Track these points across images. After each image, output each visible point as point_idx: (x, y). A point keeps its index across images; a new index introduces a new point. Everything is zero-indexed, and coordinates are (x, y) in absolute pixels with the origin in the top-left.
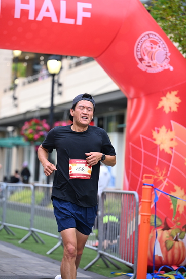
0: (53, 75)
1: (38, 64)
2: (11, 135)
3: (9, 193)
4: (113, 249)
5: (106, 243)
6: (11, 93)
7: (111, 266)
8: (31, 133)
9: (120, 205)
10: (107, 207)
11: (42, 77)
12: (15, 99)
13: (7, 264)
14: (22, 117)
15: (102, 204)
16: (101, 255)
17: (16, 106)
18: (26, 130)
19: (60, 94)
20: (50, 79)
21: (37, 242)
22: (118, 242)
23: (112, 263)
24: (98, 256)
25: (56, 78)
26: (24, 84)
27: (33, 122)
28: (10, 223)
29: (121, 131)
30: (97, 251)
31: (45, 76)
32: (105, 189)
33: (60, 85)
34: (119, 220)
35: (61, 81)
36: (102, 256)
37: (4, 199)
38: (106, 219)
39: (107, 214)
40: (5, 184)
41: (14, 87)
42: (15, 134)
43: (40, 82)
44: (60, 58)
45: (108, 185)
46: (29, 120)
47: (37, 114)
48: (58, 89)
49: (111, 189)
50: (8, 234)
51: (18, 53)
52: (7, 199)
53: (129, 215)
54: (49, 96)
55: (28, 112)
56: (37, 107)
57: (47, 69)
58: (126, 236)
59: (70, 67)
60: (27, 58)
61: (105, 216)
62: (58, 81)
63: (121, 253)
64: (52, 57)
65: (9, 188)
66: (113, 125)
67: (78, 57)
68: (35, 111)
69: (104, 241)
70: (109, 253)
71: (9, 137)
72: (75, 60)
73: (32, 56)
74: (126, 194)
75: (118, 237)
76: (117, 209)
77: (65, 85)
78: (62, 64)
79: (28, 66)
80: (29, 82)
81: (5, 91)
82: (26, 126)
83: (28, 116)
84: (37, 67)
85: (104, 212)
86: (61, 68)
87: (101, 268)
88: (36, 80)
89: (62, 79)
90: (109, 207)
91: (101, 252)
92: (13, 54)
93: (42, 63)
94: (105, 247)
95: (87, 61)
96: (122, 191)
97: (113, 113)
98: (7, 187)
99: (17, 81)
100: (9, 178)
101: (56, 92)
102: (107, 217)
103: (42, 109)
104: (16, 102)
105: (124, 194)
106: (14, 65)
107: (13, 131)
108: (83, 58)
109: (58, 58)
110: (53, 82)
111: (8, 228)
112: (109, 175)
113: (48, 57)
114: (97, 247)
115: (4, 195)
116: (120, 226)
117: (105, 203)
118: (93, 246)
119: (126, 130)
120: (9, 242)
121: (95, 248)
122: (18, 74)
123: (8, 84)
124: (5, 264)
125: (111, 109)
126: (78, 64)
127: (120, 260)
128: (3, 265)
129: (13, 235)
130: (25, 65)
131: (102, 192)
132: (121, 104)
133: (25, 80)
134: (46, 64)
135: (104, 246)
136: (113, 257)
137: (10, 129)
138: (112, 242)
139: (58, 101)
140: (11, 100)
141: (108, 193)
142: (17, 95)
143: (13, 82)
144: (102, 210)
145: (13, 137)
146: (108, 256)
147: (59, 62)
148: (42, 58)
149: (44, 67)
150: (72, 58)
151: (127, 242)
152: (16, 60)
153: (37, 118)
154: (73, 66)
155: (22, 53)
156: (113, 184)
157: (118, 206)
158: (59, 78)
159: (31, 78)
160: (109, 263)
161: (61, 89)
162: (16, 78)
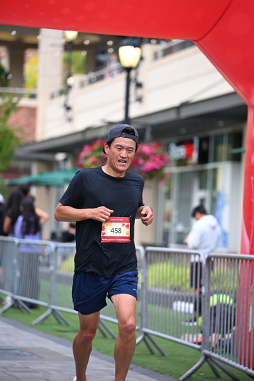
0: (128, 70)
1: (104, 52)
2: (62, 166)
3: (59, 258)
4: (226, 348)
5: (214, 338)
6: (62, 99)
7: (223, 375)
8: (94, 163)
9: (236, 278)
10: (215, 281)
11: (110, 72)
12: (68, 108)
13: (59, 371)
14: (79, 138)
15: (207, 276)
16: (207, 357)
17: (70, 120)
18: (86, 158)
19: (140, 100)
20: (124, 75)
21: (105, 336)
22: (234, 336)
23: (224, 371)
24: (202, 359)
25: (133, 74)
26: (82, 85)
27: (97, 146)
28: (62, 306)
29: (236, 158)
30: (199, 350)
31: (115, 72)
32: (212, 251)
33: (139, 85)
34: (235, 301)
35: (140, 79)
36: (209, 360)
37: (52, 268)
38: (214, 300)
39: (215, 292)
40: (53, 245)
41: (66, 90)
42: (69, 165)
43: (107, 82)
44: (138, 43)
45: (217, 245)
46: (91, 142)
47: (103, 133)
48: (136, 93)
49: (222, 251)
50: (59, 323)
51: (72, 35)
52: (56, 268)
53: (252, 293)
54: (122, 104)
55: (89, 129)
56: (103, 120)
57: (119, 60)
58: (247, 327)
59: (156, 57)
60: (87, 42)
61: (212, 295)
62: (135, 80)
63: (239, 354)
64: (125, 41)
65: (59, 250)
66: (224, 149)
67: (167, 41)
68: (99, 128)
69: (210, 334)
70: (219, 354)
71: (59, 169)
72: (164, 45)
73: (95, 39)
74: (246, 260)
75: (234, 328)
76: (232, 284)
77: (146, 86)
78: (142, 52)
79: (88, 55)
80: (91, 82)
81: (52, 97)
82: (86, 151)
83: (89, 135)
84: (102, 58)
85: (211, 289)
86: (142, 59)
87: (207, 378)
88: (101, 78)
89: (143, 75)
90: (218, 280)
91: (207, 352)
92: (64, 37)
93: (111, 50)
94: (213, 345)
95: (183, 46)
96: (239, 255)
97: (224, 129)
98: (56, 248)
99: (71, 81)
100: (59, 235)
101: (132, 98)
102: (215, 296)
103: (111, 124)
104: (70, 114)
105: (242, 259)
106: (66, 55)
107: (65, 160)
108: (175, 41)
109: (136, 42)
110: (128, 81)
111: (59, 313)
112: (218, 230)
113: (120, 41)
114: (199, 344)
115: (52, 261)
116: (236, 311)
117: (212, 274)
118: (195, 343)
119: (244, 157)
120: (60, 336)
121: (198, 346)
122: (73, 69)
123: (57, 85)
124: (54, 370)
125: (221, 123)
126: (167, 52)
127: (238, 365)
128: (52, 372)
129: (67, 324)
130: (84, 54)
131: (206, 256)
132: (238, 115)
133: (84, 78)
134: (116, 52)
135: (210, 344)
136: (226, 360)
137: (60, 156)
138: (223, 336)
139: (135, 111)
140: (62, 111)
141: (217, 257)
142: (70, 103)
143: (65, 82)
144: (207, 285)
145: (65, 170)
146: (219, 360)
147: (138, 49)
148: (110, 43)
149: (113, 57)
150: (158, 42)
151: (248, 337)
152: (70, 46)
153: (102, 139)
154: (160, 54)
155: (79, 34)
156: (225, 243)
157: (234, 279)
158: (137, 74)
159: (92, 75)
160: (219, 371)
161: (140, 92)
162: (69, 76)
